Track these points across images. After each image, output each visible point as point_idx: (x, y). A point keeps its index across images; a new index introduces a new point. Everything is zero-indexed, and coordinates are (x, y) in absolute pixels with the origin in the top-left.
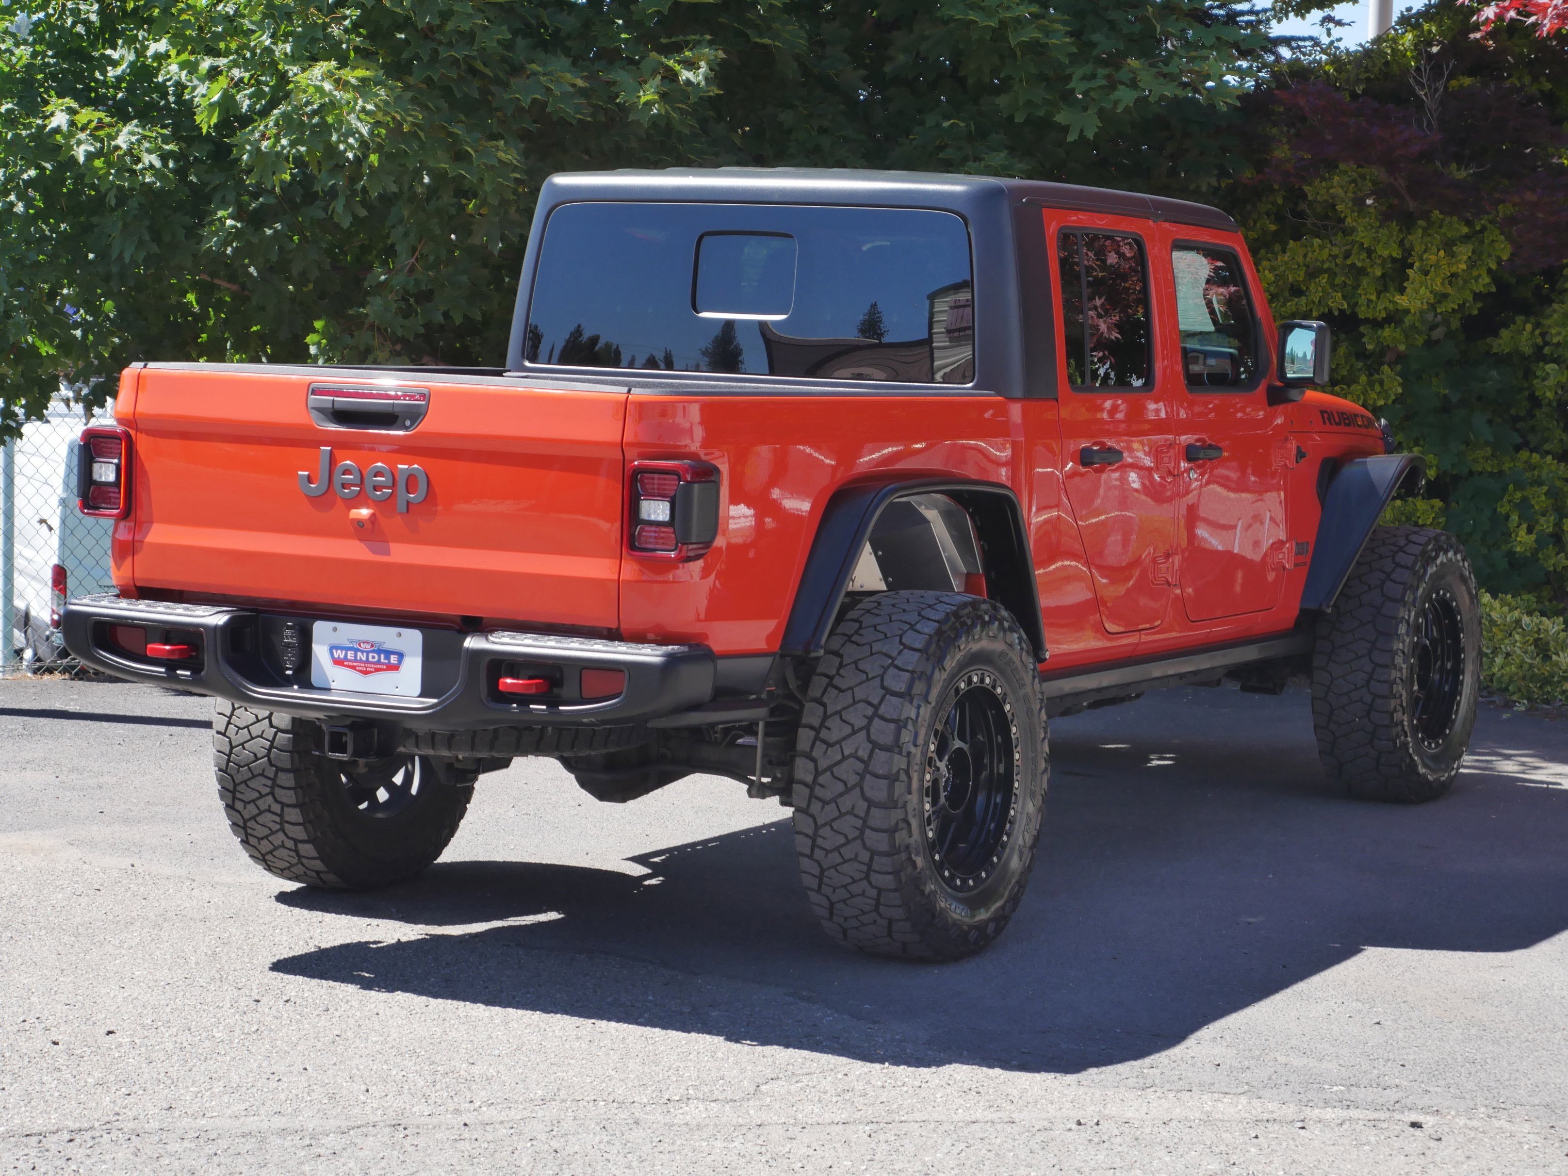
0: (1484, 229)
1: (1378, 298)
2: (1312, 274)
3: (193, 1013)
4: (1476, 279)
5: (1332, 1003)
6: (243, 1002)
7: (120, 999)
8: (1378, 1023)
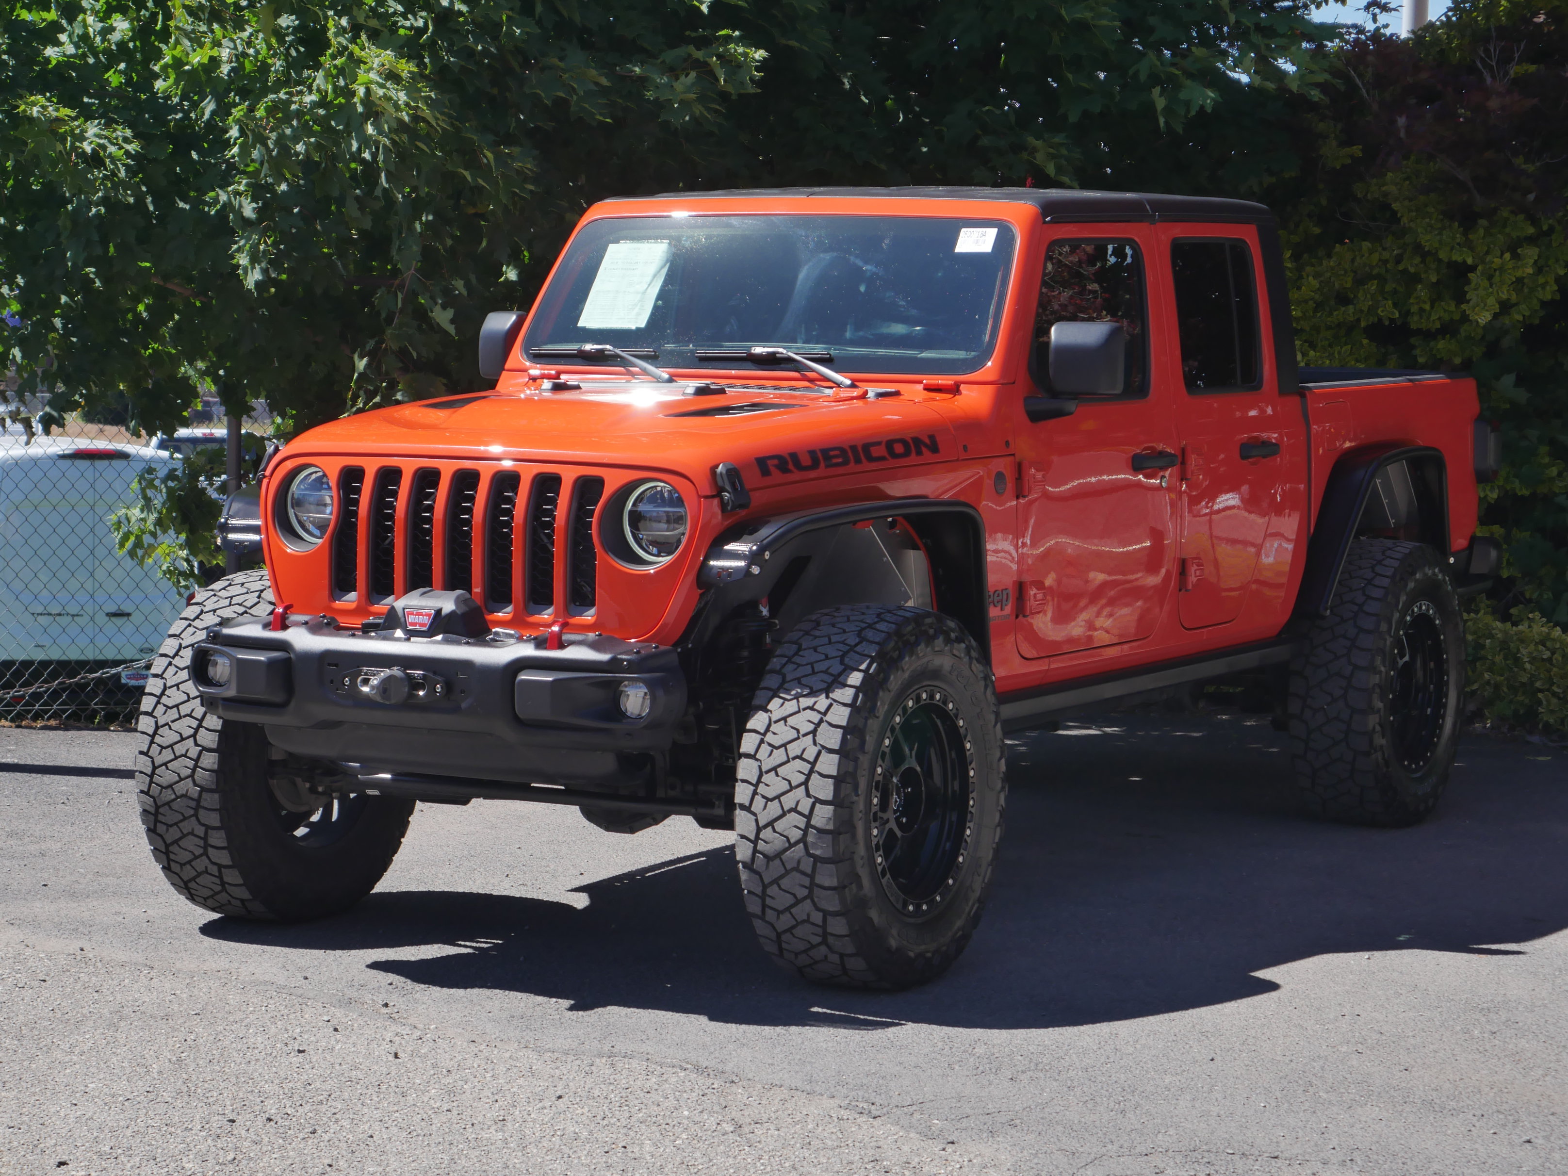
0: (1551, 230)
1: (1432, 307)
2: (1360, 281)
3: (158, 1137)
4: (1544, 286)
5: (1470, 1116)
6: (216, 1122)
7: (72, 1119)
8: (1529, 1141)
